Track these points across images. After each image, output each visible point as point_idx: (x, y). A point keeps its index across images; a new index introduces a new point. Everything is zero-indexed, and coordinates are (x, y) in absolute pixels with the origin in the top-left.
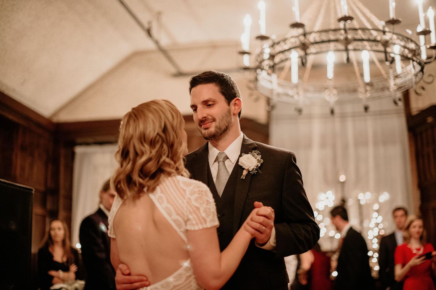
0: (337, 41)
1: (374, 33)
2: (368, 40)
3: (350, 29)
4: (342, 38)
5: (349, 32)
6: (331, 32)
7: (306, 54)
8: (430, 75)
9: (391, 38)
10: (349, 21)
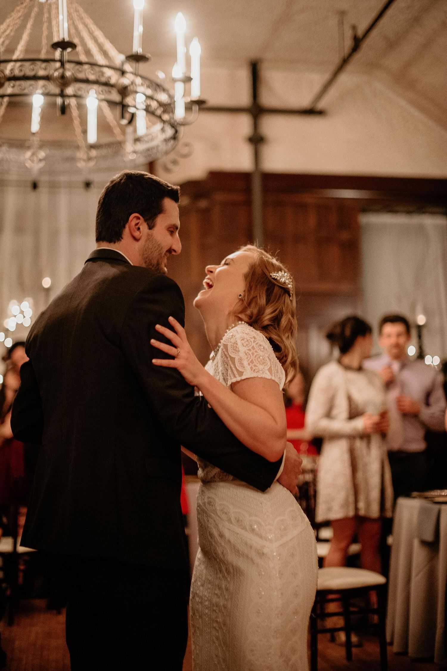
0: (47, 78)
1: (108, 72)
2: (96, 82)
3: (70, 62)
4: (56, 74)
5: (67, 66)
6: (39, 63)
8: (187, 145)
9: (132, 83)
10: (69, 50)
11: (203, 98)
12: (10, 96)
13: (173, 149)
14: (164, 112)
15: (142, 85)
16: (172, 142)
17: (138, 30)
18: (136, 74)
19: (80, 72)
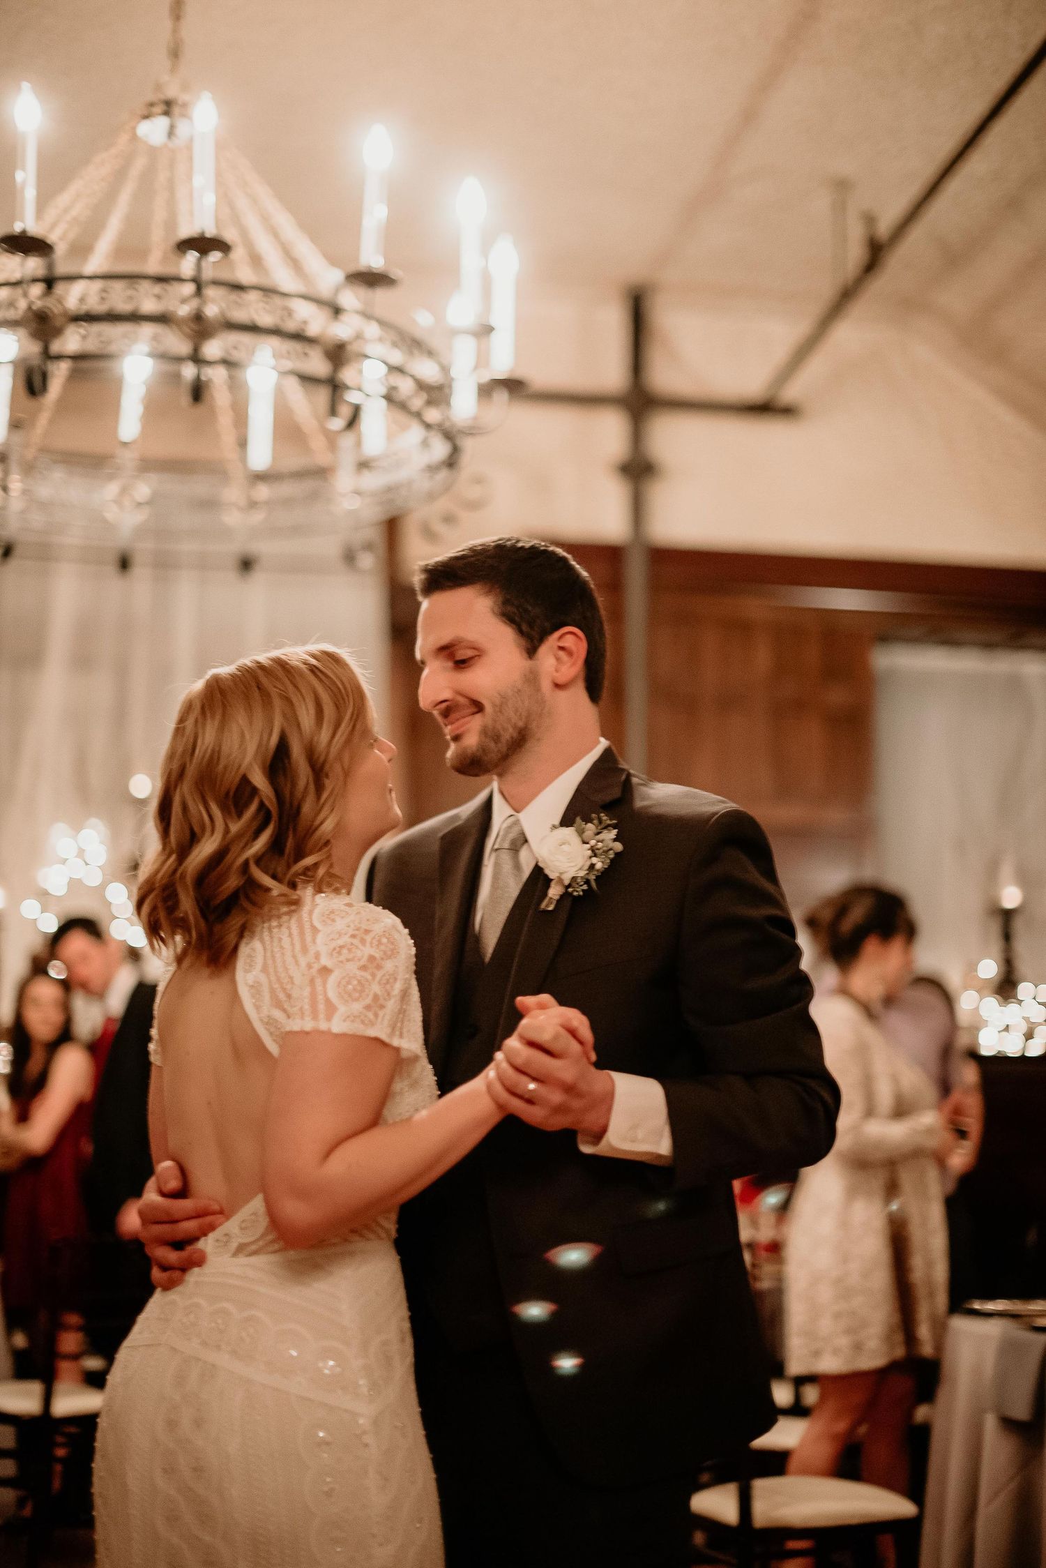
0: (162, 319)
1: (303, 310)
2: (276, 332)
3: (216, 283)
4: (184, 311)
5: (210, 292)
6: (145, 286)
7: (47, 355)
8: (479, 480)
9: (359, 336)
10: (215, 256)
11: (519, 374)
12: (78, 358)
13: (447, 488)
14: (430, 403)
15: (381, 340)
16: (444, 474)
17: (375, 215)
18: (367, 315)
19: (238, 305)
